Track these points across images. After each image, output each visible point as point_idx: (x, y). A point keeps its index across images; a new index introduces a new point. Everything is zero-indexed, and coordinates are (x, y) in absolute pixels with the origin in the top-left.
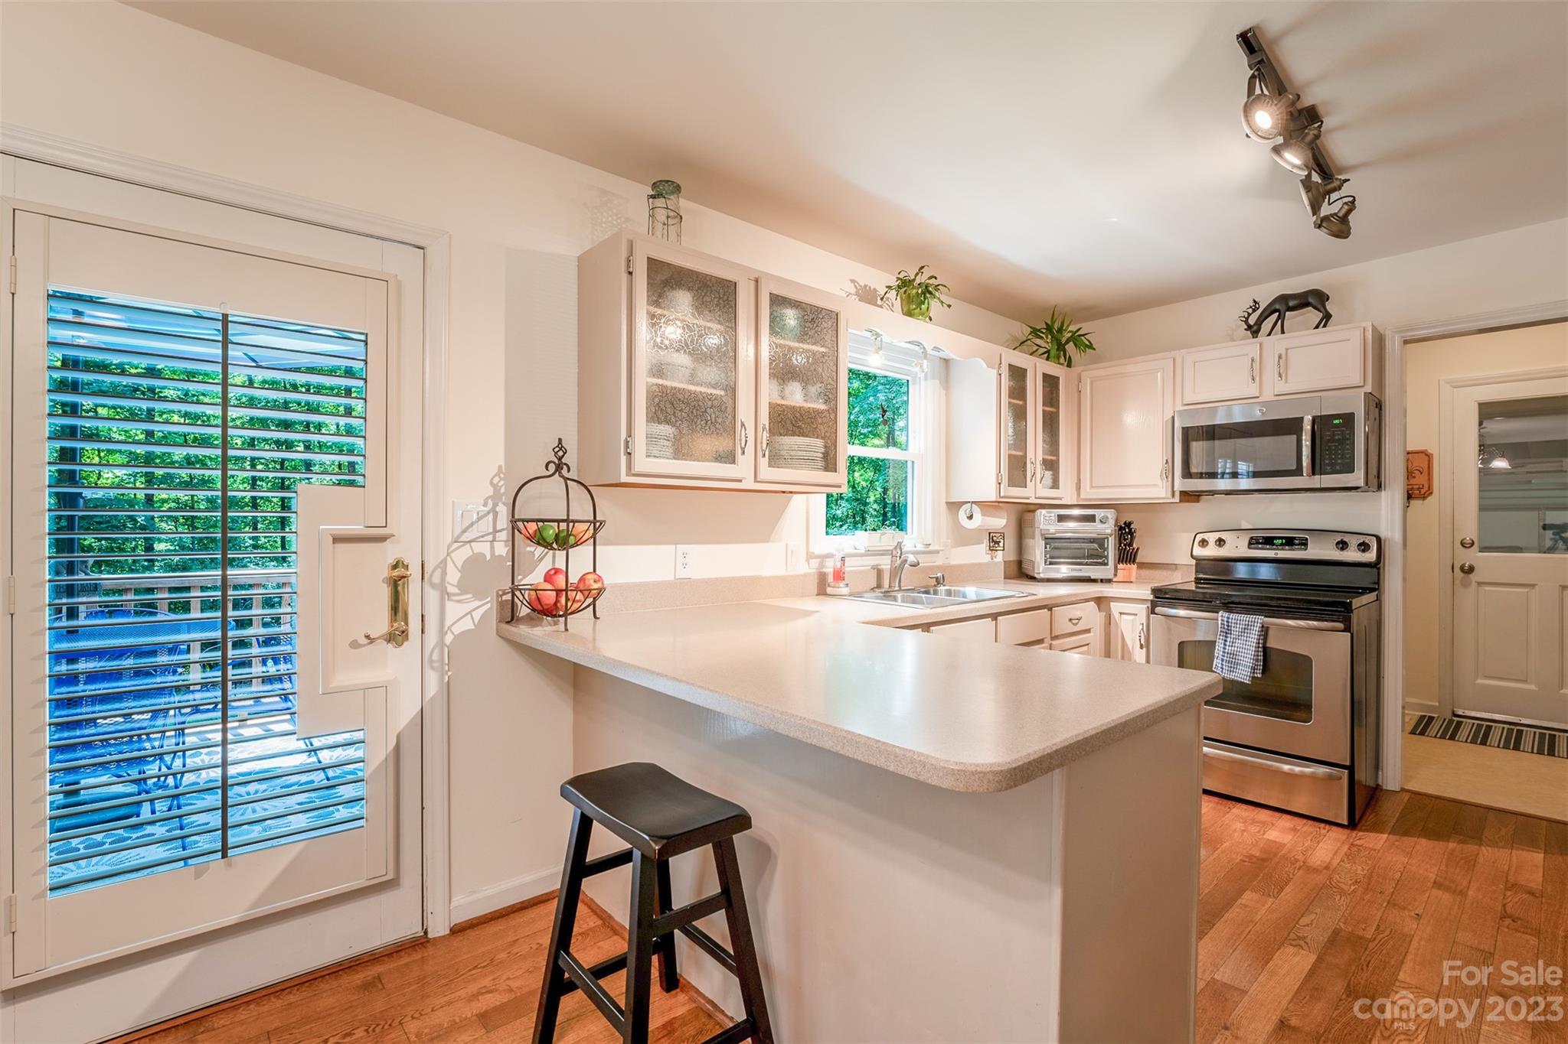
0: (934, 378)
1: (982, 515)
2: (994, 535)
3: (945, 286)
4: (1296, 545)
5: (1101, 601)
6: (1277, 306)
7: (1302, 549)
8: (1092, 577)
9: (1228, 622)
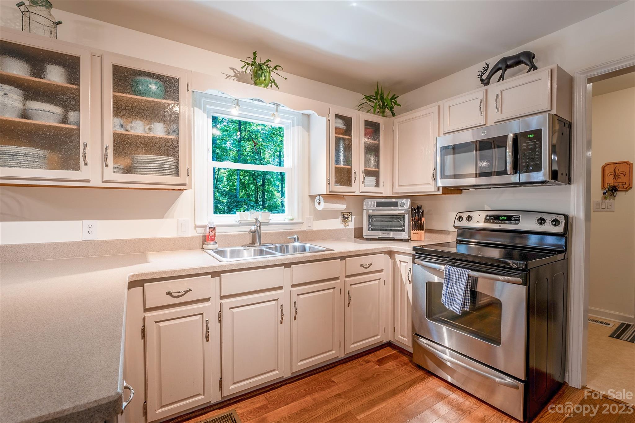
0: (298, 125)
1: (324, 202)
2: (345, 213)
3: (280, 67)
4: (512, 220)
5: (391, 253)
6: (500, 66)
7: (515, 223)
8: (395, 238)
9: (449, 272)
